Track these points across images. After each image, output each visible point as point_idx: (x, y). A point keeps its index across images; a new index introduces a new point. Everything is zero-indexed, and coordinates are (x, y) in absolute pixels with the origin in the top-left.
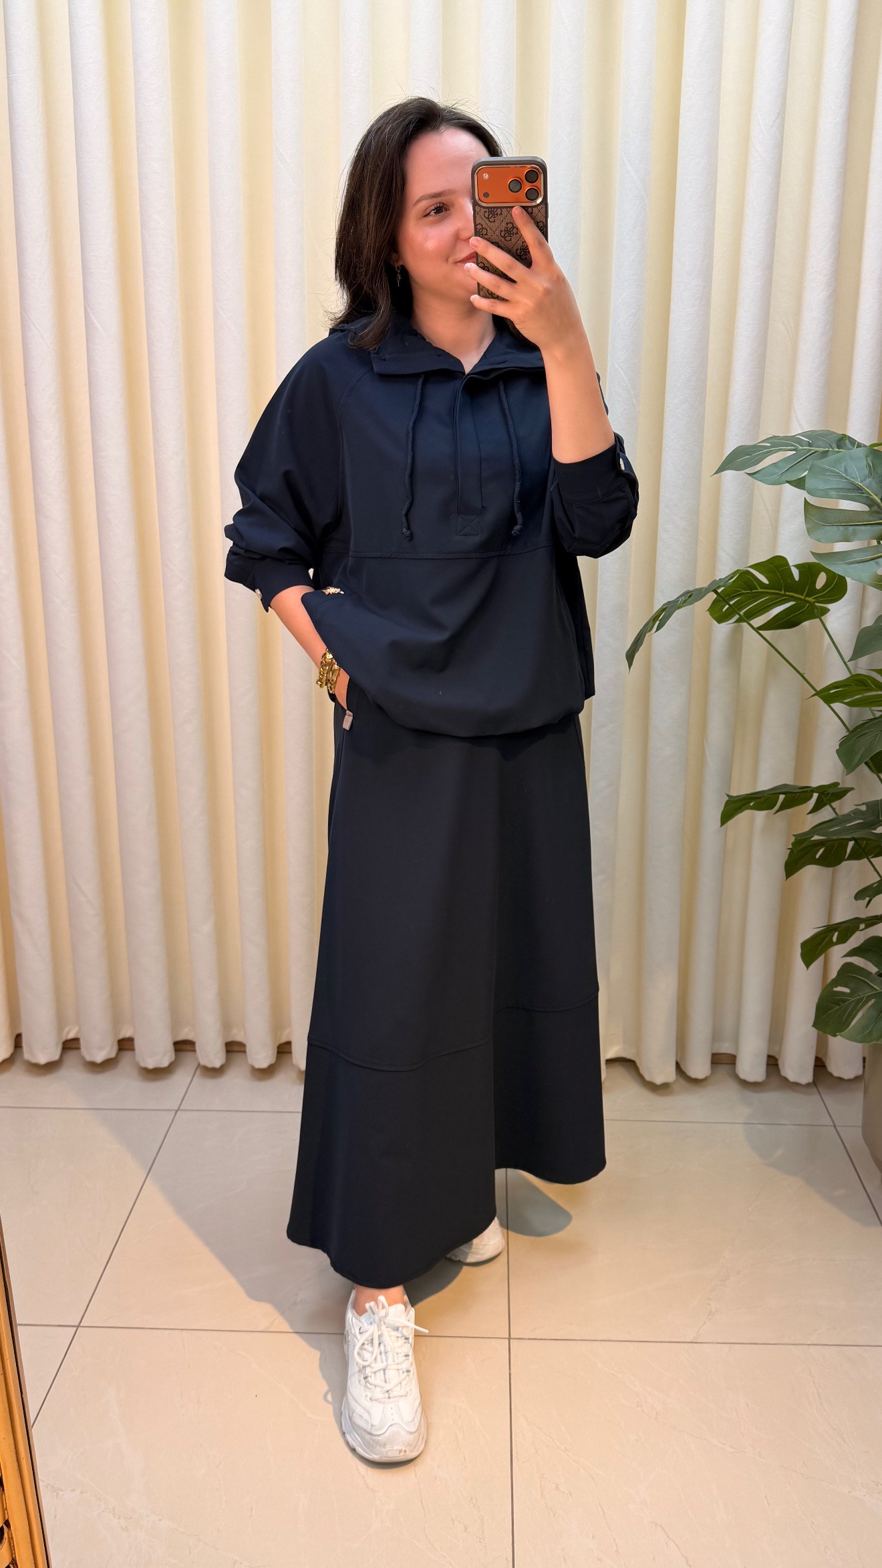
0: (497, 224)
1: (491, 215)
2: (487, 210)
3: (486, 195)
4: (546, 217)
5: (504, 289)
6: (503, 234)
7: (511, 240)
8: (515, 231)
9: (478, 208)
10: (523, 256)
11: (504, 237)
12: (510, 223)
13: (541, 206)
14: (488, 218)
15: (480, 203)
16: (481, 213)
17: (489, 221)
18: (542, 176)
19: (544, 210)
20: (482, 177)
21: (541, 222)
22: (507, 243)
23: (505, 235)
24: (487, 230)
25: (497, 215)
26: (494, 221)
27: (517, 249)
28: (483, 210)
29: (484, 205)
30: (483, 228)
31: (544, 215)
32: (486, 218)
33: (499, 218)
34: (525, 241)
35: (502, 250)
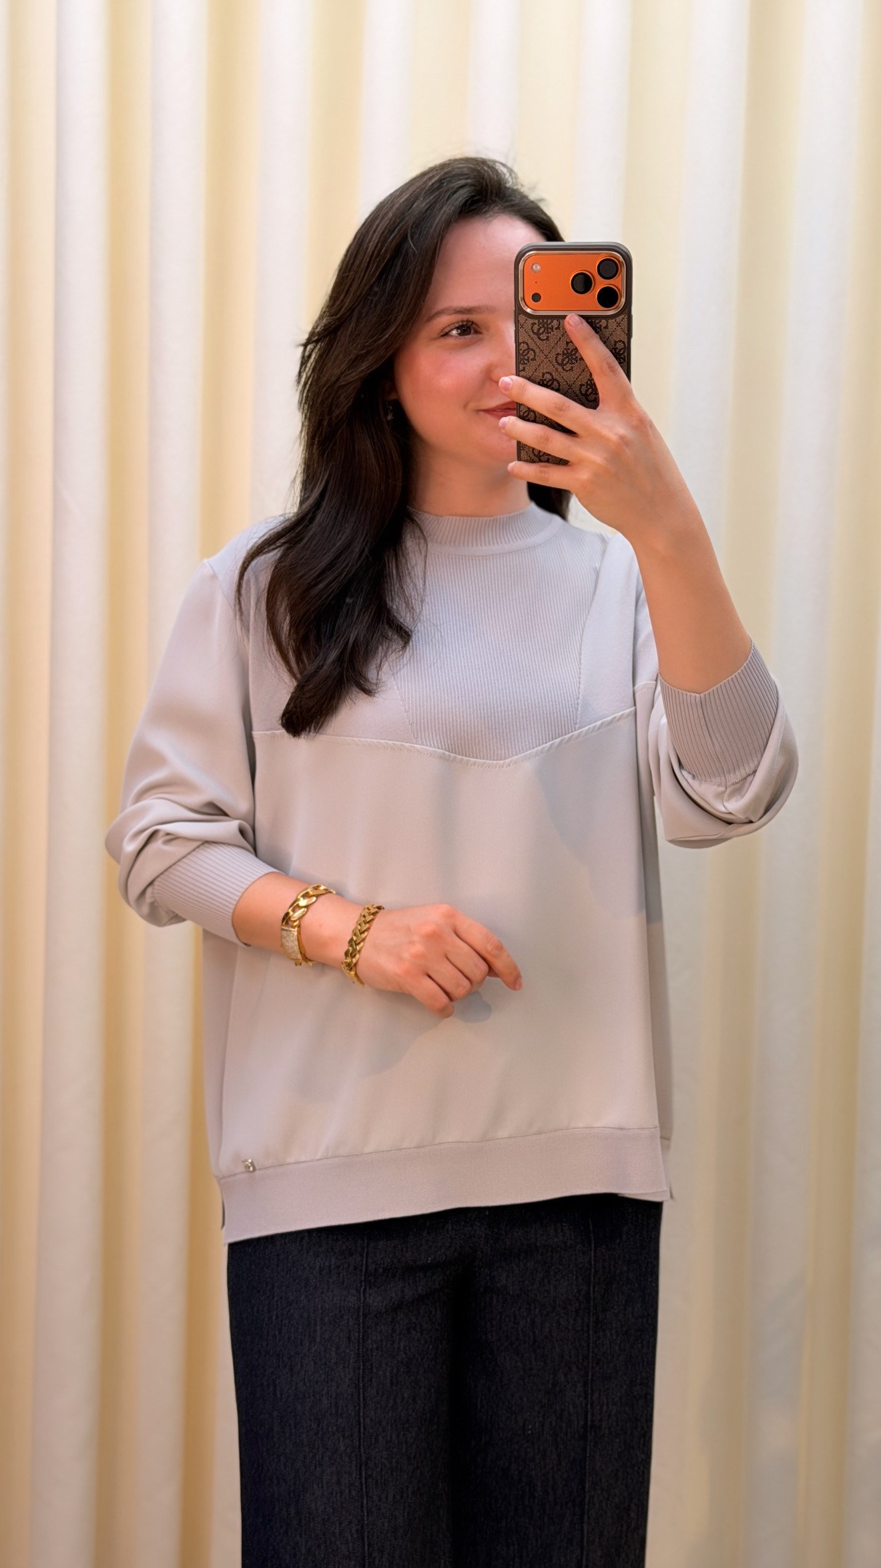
0: (551, 340)
1: (541, 331)
3: (536, 297)
4: (629, 335)
5: (557, 444)
6: (560, 358)
7: (571, 369)
9: (522, 318)
10: (588, 397)
11: (562, 365)
13: (621, 317)
14: (538, 334)
15: (525, 311)
16: (530, 327)
17: (539, 338)
18: (625, 270)
19: (626, 323)
20: (530, 269)
21: (620, 341)
22: (564, 374)
23: (563, 360)
24: (534, 351)
25: (552, 329)
26: (547, 339)
27: (582, 385)
28: (531, 321)
29: (529, 310)
30: (529, 348)
31: (626, 330)
32: (534, 334)
33: (555, 335)
34: (591, 374)
35: (552, 389)
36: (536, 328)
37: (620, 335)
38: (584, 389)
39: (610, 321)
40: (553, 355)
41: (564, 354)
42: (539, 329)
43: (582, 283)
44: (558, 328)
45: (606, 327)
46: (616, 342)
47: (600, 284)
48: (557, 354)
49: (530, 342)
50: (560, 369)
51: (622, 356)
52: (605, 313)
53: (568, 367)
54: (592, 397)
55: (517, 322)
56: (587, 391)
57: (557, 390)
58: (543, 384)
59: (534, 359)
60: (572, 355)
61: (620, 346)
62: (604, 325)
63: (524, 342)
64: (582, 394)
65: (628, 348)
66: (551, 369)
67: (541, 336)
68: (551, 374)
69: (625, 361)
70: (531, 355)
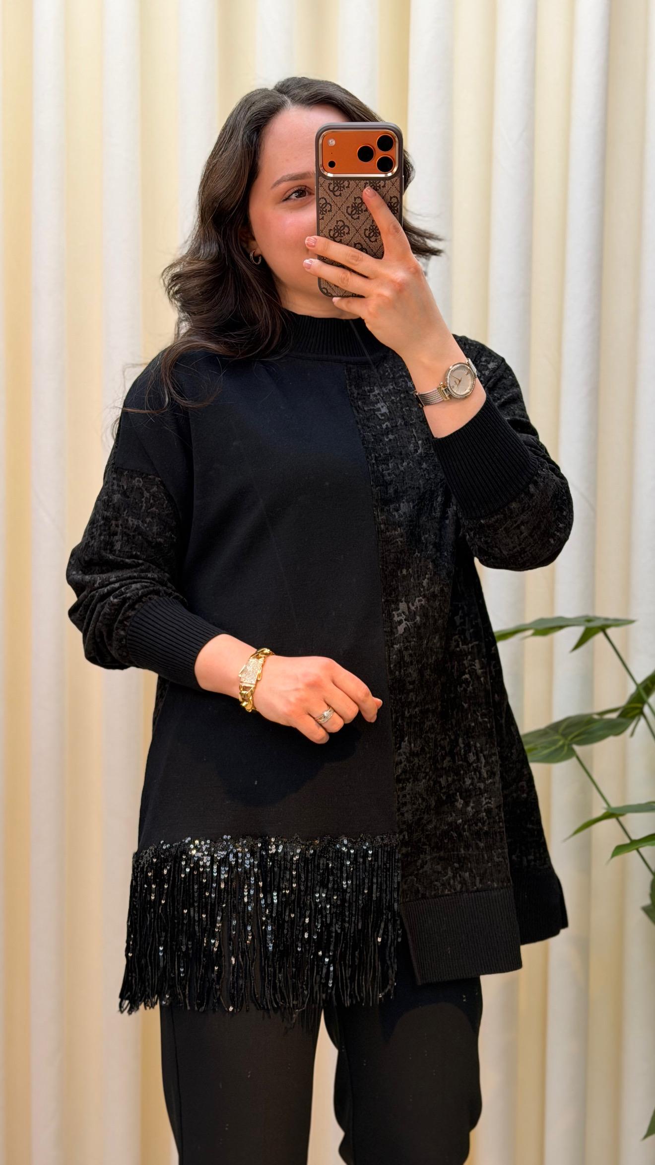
0: (343, 196)
2: (332, 182)
3: (332, 164)
6: (350, 210)
7: (358, 218)
8: (363, 207)
9: (321, 180)
10: (371, 239)
11: (351, 215)
12: (358, 197)
13: (398, 179)
14: (333, 191)
15: (325, 173)
16: (327, 185)
17: (334, 195)
18: (397, 145)
20: (328, 143)
21: (394, 197)
22: (353, 221)
23: (352, 212)
24: (330, 205)
25: (344, 187)
26: (340, 195)
27: (366, 230)
28: (328, 182)
29: (329, 175)
30: (326, 201)
31: (399, 189)
32: (330, 191)
33: (346, 192)
36: (331, 188)
37: (394, 192)
38: (367, 233)
39: (387, 182)
40: (344, 208)
41: (353, 206)
42: (334, 188)
43: (365, 154)
44: (348, 187)
46: (391, 198)
47: (379, 154)
48: (348, 207)
49: (327, 197)
50: (350, 218)
51: (396, 208)
52: (383, 175)
55: (318, 181)
56: (370, 234)
59: (330, 211)
60: (359, 207)
61: (394, 200)
62: (382, 185)
63: (323, 198)
64: (366, 236)
65: (400, 202)
66: (343, 218)
67: (337, 193)
68: (343, 222)
69: (397, 210)
70: (328, 208)
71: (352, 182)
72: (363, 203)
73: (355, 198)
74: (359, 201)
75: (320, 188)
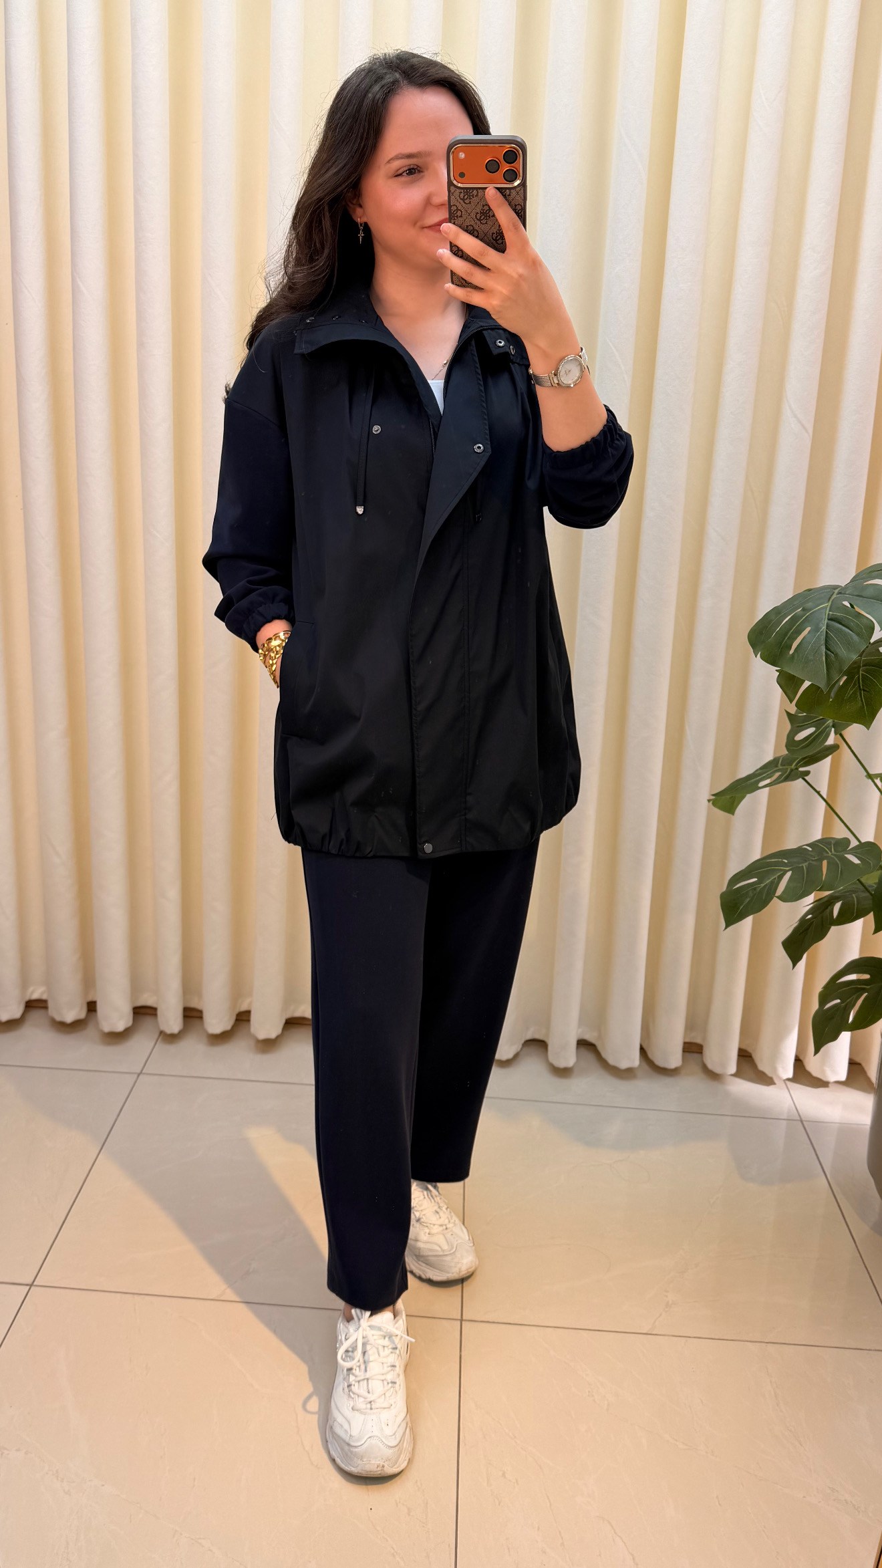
0: (472, 204)
1: (466, 197)
2: (462, 191)
3: (462, 175)
4: (525, 201)
5: (477, 276)
6: (478, 215)
7: (486, 223)
11: (480, 220)
13: (518, 189)
14: (463, 200)
16: (458, 195)
17: (465, 203)
18: (522, 156)
19: (522, 192)
20: (457, 156)
22: (483, 227)
23: (481, 217)
24: (462, 212)
25: (473, 196)
26: (470, 203)
27: (493, 233)
28: (458, 191)
29: (459, 185)
30: (457, 210)
31: (522, 197)
32: (461, 199)
33: (475, 200)
34: (499, 226)
35: (474, 236)
36: (462, 195)
37: (519, 199)
38: (495, 235)
39: (512, 191)
40: (473, 215)
41: (481, 213)
42: (464, 197)
43: (492, 167)
44: (477, 196)
45: (509, 195)
46: (516, 205)
47: (506, 167)
48: (477, 213)
49: (458, 204)
50: (478, 222)
51: (521, 214)
52: (510, 186)
53: (484, 221)
54: (500, 241)
55: (449, 191)
56: (497, 237)
57: (477, 237)
58: (467, 232)
59: (461, 216)
60: (487, 214)
61: (519, 208)
62: (508, 193)
63: (454, 205)
64: (494, 240)
65: (524, 209)
66: (472, 223)
67: (467, 201)
68: (473, 226)
69: (521, 216)
70: (459, 213)
71: (479, 191)
72: (490, 209)
73: (483, 206)
74: (487, 208)
75: (452, 197)
